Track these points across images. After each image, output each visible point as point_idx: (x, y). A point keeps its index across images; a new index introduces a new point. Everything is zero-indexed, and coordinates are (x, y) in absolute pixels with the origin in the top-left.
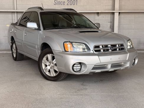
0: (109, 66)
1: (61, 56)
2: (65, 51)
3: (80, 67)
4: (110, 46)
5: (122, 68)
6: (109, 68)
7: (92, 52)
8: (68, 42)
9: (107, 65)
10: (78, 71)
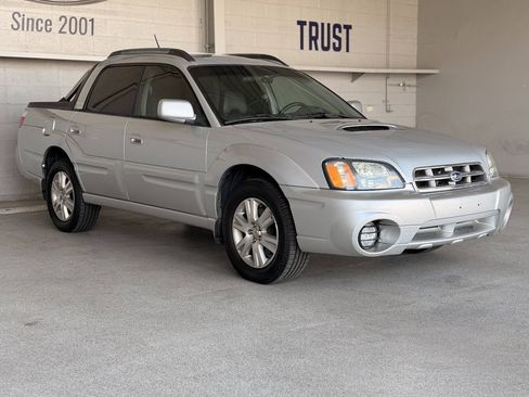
0: (449, 231)
1: (320, 203)
2: (332, 187)
3: (374, 236)
4: (451, 169)
5: (482, 234)
6: (449, 236)
7: (409, 188)
8: (337, 160)
9: (442, 226)
10: (370, 247)
